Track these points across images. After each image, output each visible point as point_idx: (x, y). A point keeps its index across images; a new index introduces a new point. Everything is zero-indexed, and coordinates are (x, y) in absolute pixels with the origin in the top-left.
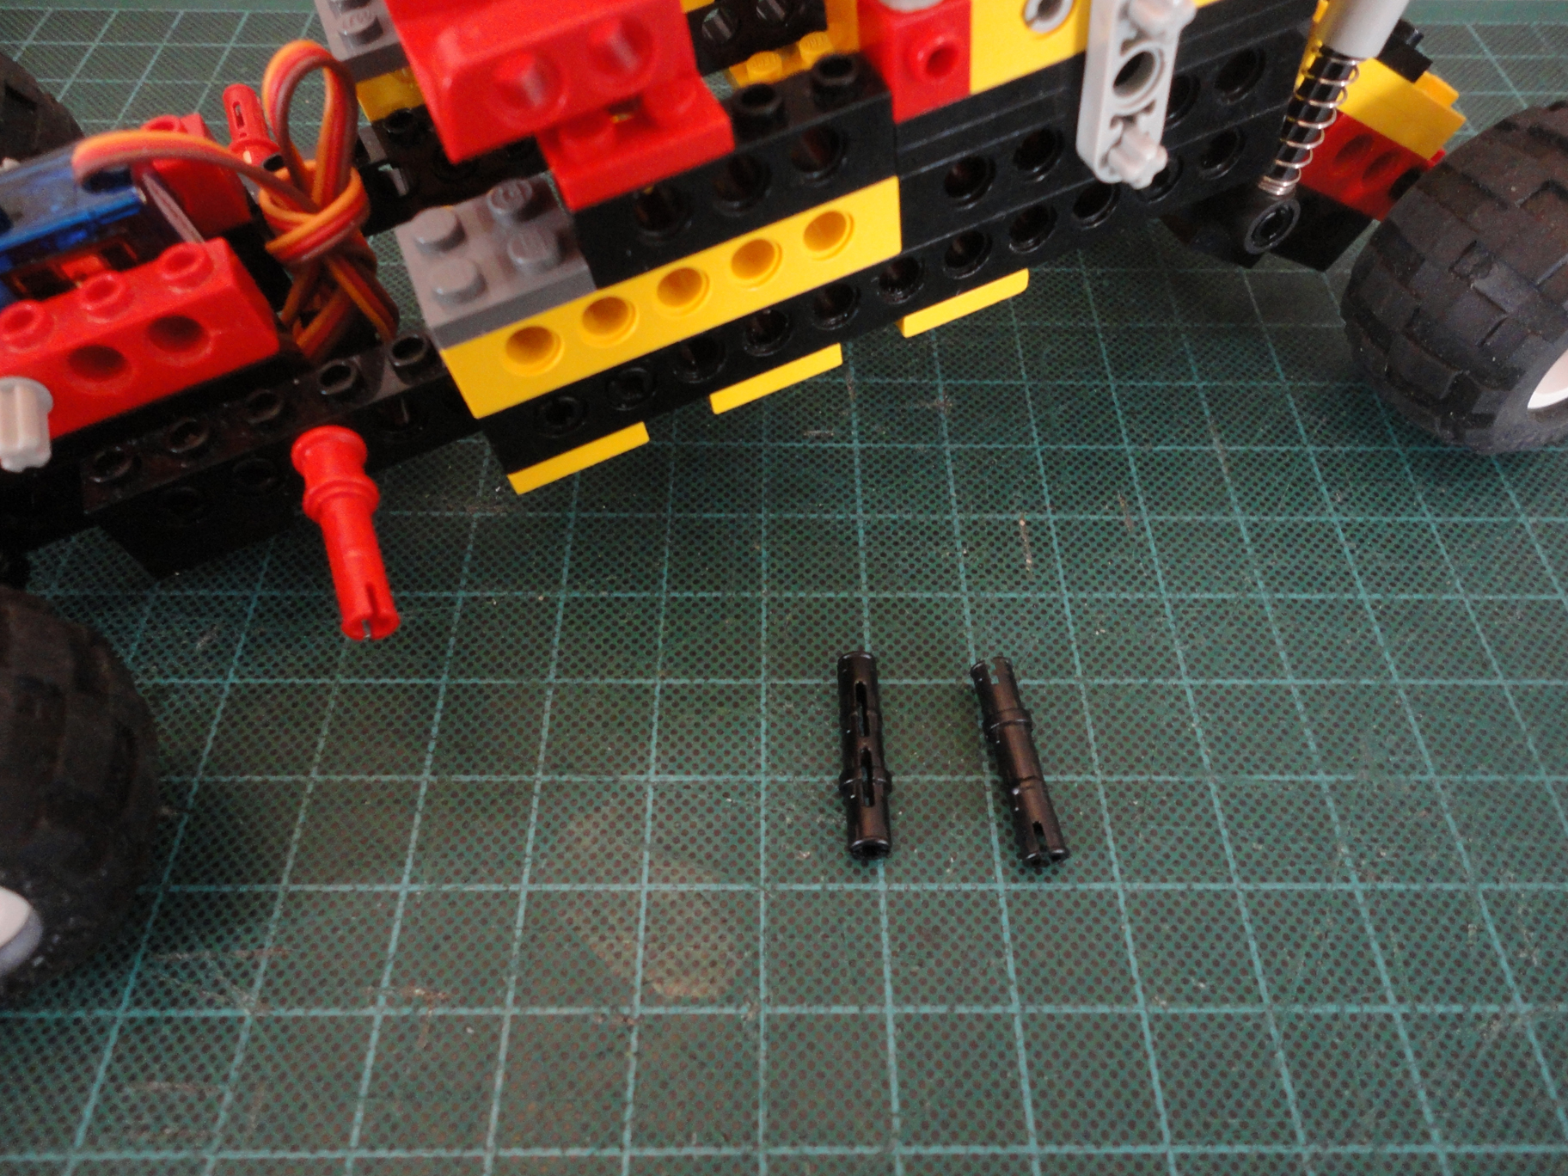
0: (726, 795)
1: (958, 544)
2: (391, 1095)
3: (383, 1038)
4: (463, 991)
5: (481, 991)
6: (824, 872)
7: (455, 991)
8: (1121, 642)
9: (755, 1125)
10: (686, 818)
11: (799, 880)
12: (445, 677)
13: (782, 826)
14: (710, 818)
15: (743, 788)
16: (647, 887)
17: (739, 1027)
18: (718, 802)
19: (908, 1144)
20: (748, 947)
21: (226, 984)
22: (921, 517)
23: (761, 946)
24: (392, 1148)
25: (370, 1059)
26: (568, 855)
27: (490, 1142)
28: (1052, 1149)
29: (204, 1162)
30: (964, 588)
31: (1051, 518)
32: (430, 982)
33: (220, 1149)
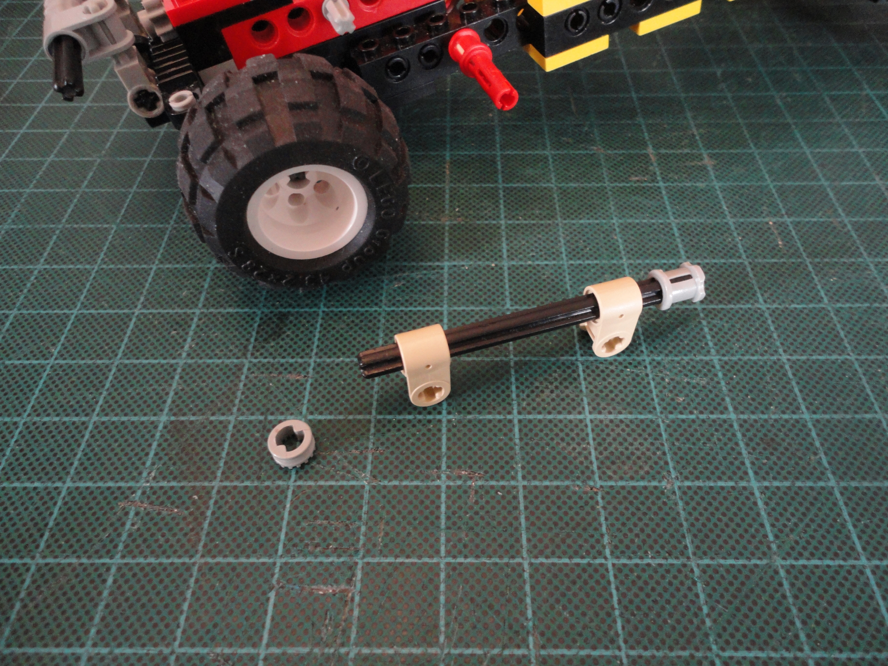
0: (626, 367)
1: (735, 234)
2: (459, 528)
3: (448, 497)
4: (491, 472)
5: (502, 472)
6: (696, 408)
7: (486, 472)
8: (847, 285)
9: (686, 547)
10: (604, 379)
11: (681, 413)
12: (446, 306)
13: (663, 383)
14: (619, 379)
15: (635, 363)
16: (589, 417)
17: (663, 493)
18: (622, 371)
19: (784, 559)
20: (658, 449)
21: (350, 468)
22: (709, 221)
23: (666, 448)
24: (466, 557)
25: (443, 508)
26: (538, 400)
27: (525, 554)
28: (876, 562)
29: (356, 563)
30: (744, 256)
31: (788, 220)
32: (470, 467)
33: (364, 557)
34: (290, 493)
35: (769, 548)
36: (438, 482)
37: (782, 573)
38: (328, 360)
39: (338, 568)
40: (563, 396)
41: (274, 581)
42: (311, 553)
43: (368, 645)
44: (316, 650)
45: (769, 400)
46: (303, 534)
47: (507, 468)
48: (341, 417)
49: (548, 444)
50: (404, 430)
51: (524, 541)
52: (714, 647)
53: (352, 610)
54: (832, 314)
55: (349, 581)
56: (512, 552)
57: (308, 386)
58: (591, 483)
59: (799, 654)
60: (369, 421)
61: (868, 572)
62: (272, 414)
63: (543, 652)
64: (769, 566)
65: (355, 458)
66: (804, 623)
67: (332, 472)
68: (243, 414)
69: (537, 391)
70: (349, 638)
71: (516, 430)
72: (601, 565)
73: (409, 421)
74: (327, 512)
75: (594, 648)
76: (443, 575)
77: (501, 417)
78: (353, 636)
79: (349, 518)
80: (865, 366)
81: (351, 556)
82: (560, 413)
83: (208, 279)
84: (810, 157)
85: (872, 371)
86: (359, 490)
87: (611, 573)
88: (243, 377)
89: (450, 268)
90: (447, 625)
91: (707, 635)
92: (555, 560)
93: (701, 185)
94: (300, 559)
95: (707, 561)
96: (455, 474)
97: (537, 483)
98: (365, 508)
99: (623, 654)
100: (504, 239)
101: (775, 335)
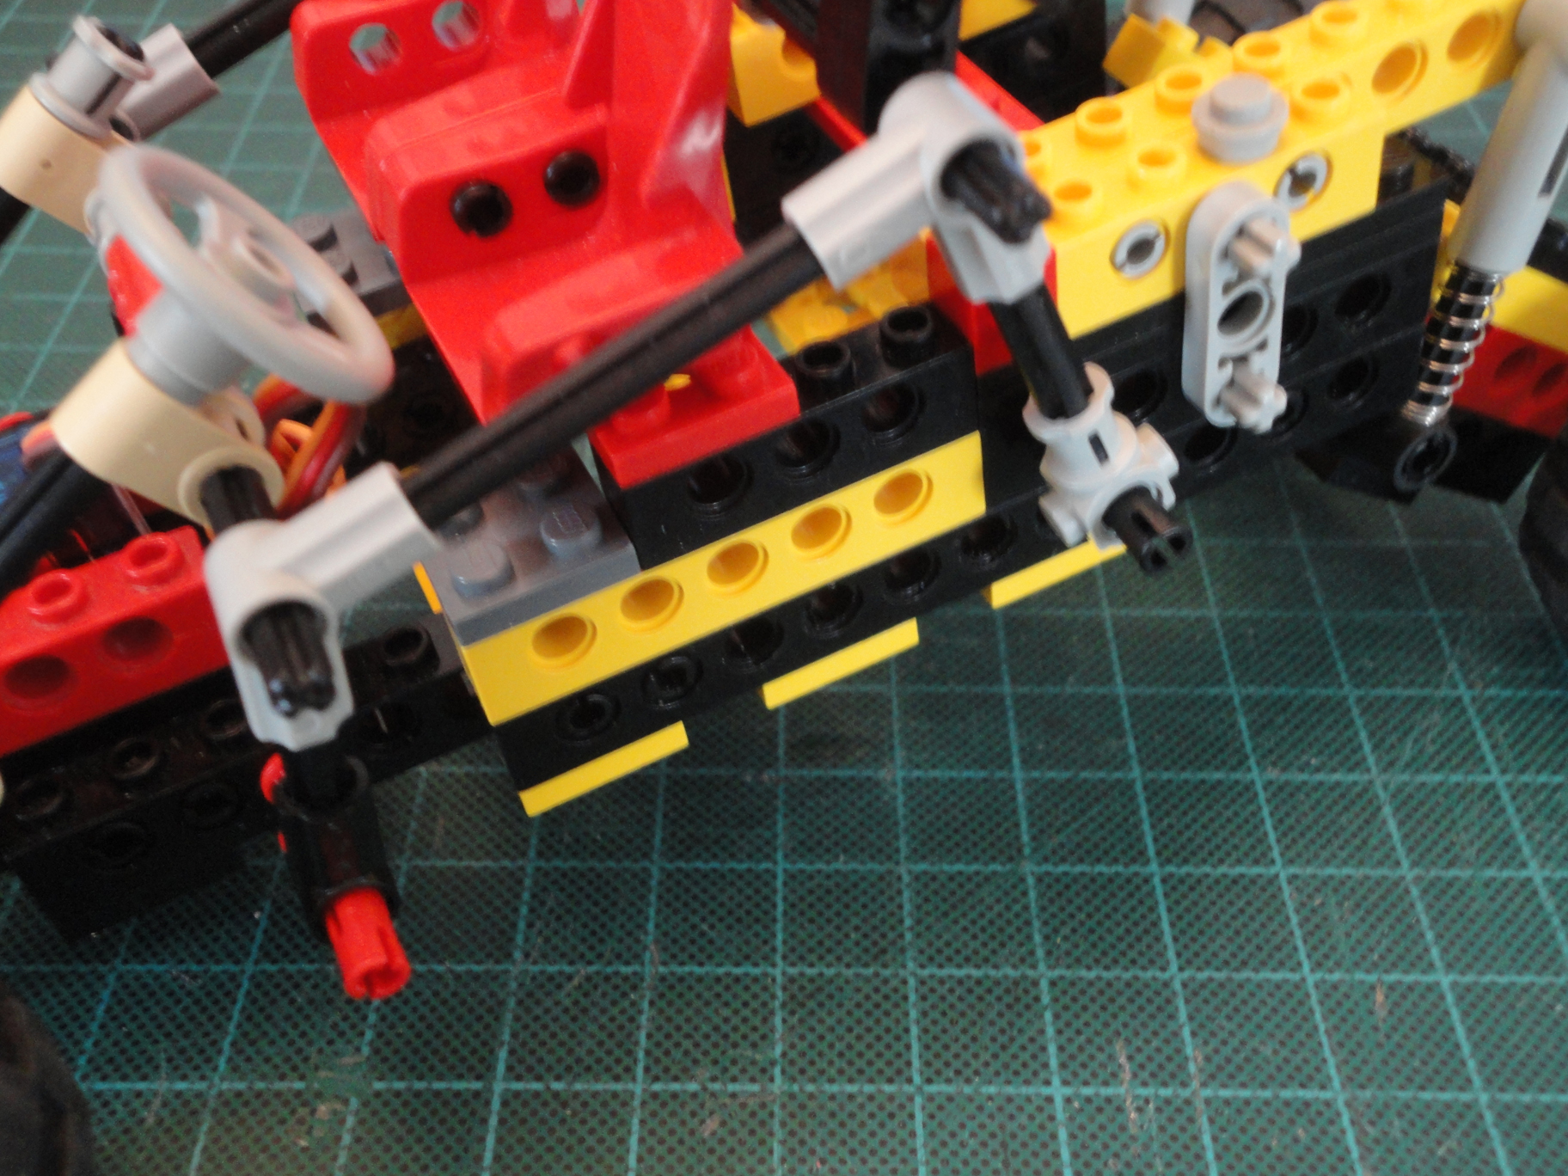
19: (1039, 864)
33: (410, 859)
35: (1020, 851)
37: (1031, 881)
51: (657, 841)
59: (1030, 973)
61: (1157, 881)
64: (1013, 872)
66: (1047, 938)
72: (767, 871)
75: (737, 964)
76: (528, 882)
91: (903, 951)
99: (777, 972)
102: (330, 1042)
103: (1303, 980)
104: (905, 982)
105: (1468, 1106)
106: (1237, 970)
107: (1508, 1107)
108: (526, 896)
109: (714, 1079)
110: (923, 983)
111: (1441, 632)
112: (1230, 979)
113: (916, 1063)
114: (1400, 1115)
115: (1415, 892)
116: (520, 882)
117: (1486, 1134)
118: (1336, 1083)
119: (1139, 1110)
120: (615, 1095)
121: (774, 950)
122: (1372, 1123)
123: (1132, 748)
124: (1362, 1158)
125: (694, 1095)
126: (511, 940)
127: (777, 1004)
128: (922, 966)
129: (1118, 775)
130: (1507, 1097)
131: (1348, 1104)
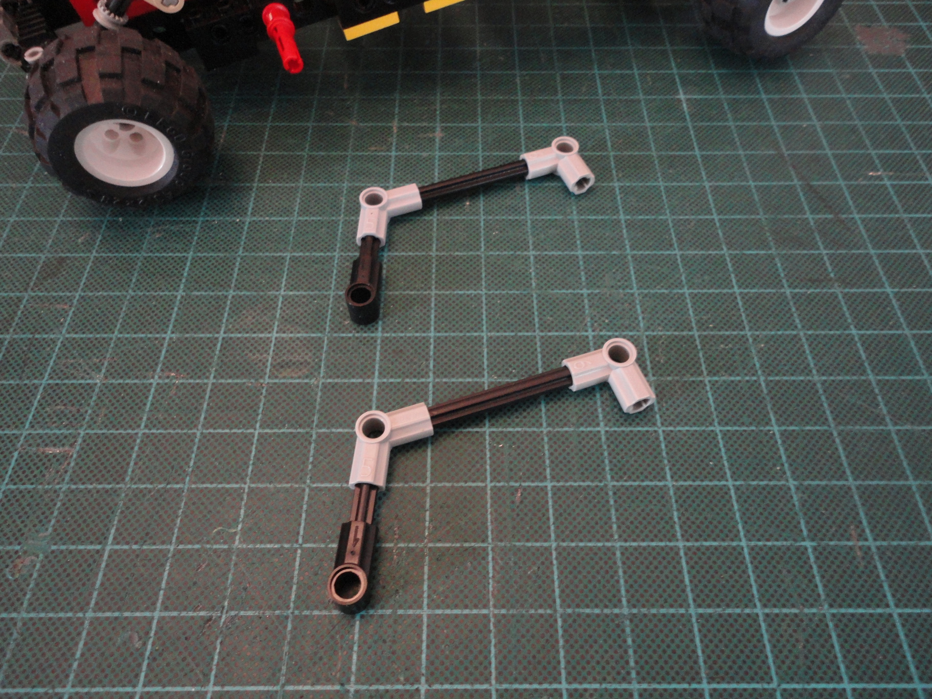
34: (41, 389)
36: (152, 381)
38: (91, 294)
39: (66, 437)
40: (261, 320)
41: (19, 445)
42: (48, 427)
43: (75, 484)
44: (40, 487)
45: (410, 323)
46: (45, 415)
47: (204, 371)
48: (91, 336)
49: (239, 354)
50: (135, 345)
52: (308, 481)
53: (69, 464)
54: (483, 260)
55: (72, 445)
56: (192, 426)
57: (71, 313)
58: (262, 381)
60: (111, 339)
62: (39, 333)
63: (193, 486)
65: (95, 364)
67: (76, 374)
68: (17, 334)
69: (243, 317)
70: (63, 480)
71: (219, 345)
72: (251, 433)
73: (141, 339)
74: (66, 401)
76: (138, 441)
77: (211, 335)
78: (67, 478)
79: (81, 405)
80: (490, 299)
81: (76, 429)
82: (255, 332)
83: (7, 230)
84: (522, 132)
85: (493, 302)
86: (91, 387)
87: (256, 438)
88: (22, 307)
89: (203, 222)
90: (133, 471)
91: (306, 474)
92: (220, 431)
93: (425, 154)
94: (40, 431)
95: (323, 430)
96: (165, 374)
97: (223, 381)
98: (94, 398)
100: (252, 199)
101: (433, 276)
102: (35, 526)
103: (486, 486)
104: (304, 490)
105: (546, 549)
106: (458, 482)
107: (564, 549)
108: (136, 448)
109: (208, 542)
110: (312, 490)
111: (586, 301)
112: (453, 487)
113: (302, 532)
114: (515, 554)
115: (546, 439)
116: (135, 441)
117: (551, 563)
118: (490, 540)
119: (399, 554)
120: (161, 551)
121: (247, 475)
122: (502, 559)
123: (431, 366)
124: (493, 577)
125: (197, 550)
126: (126, 472)
127: (243, 503)
128: (314, 483)
129: (423, 380)
130: (564, 544)
131: (493, 550)
